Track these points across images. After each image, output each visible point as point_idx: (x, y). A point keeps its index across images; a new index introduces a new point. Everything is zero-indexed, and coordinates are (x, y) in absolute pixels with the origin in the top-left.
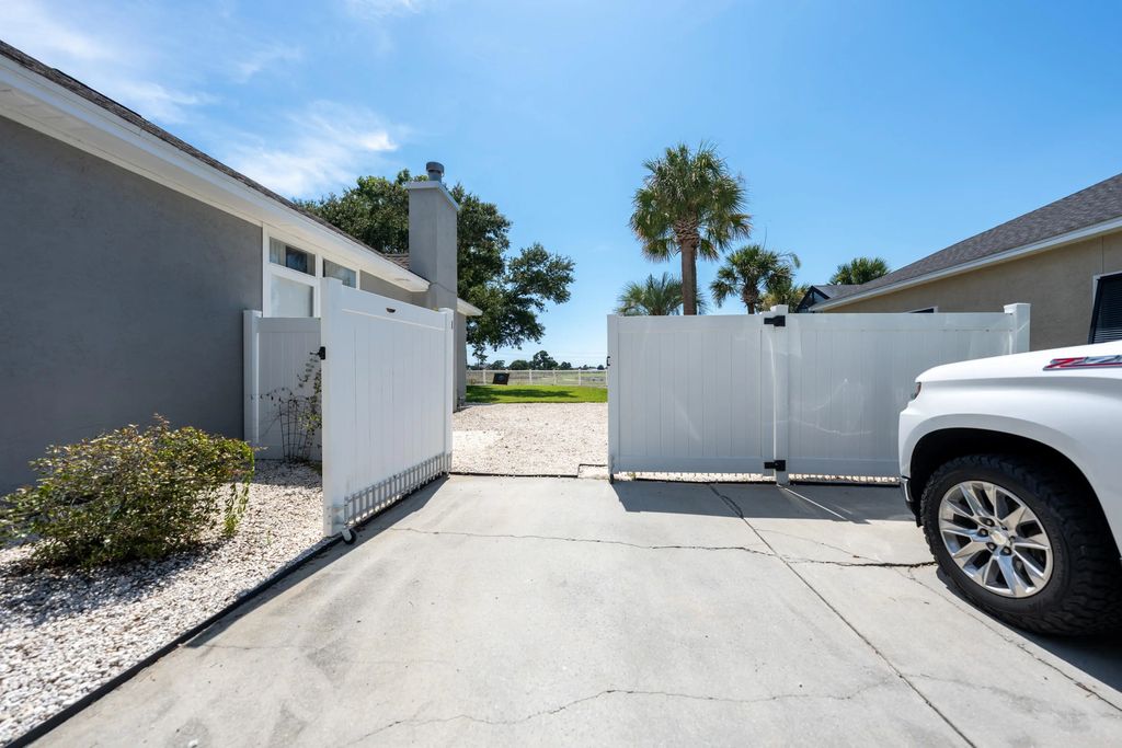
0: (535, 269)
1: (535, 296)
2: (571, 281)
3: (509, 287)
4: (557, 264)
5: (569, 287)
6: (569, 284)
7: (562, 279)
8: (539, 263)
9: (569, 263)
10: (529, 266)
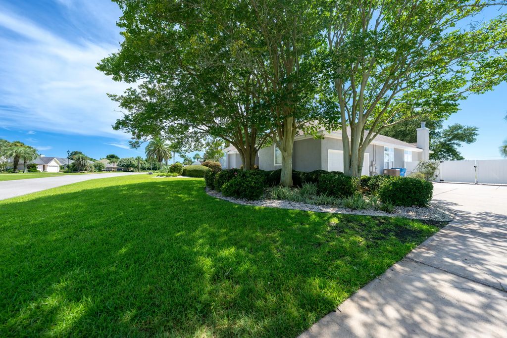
0: (456, 132)
1: (455, 142)
2: (477, 135)
3: (442, 140)
4: (468, 130)
5: (475, 137)
6: (475, 136)
7: (471, 134)
8: (457, 130)
9: (475, 128)
10: (452, 132)
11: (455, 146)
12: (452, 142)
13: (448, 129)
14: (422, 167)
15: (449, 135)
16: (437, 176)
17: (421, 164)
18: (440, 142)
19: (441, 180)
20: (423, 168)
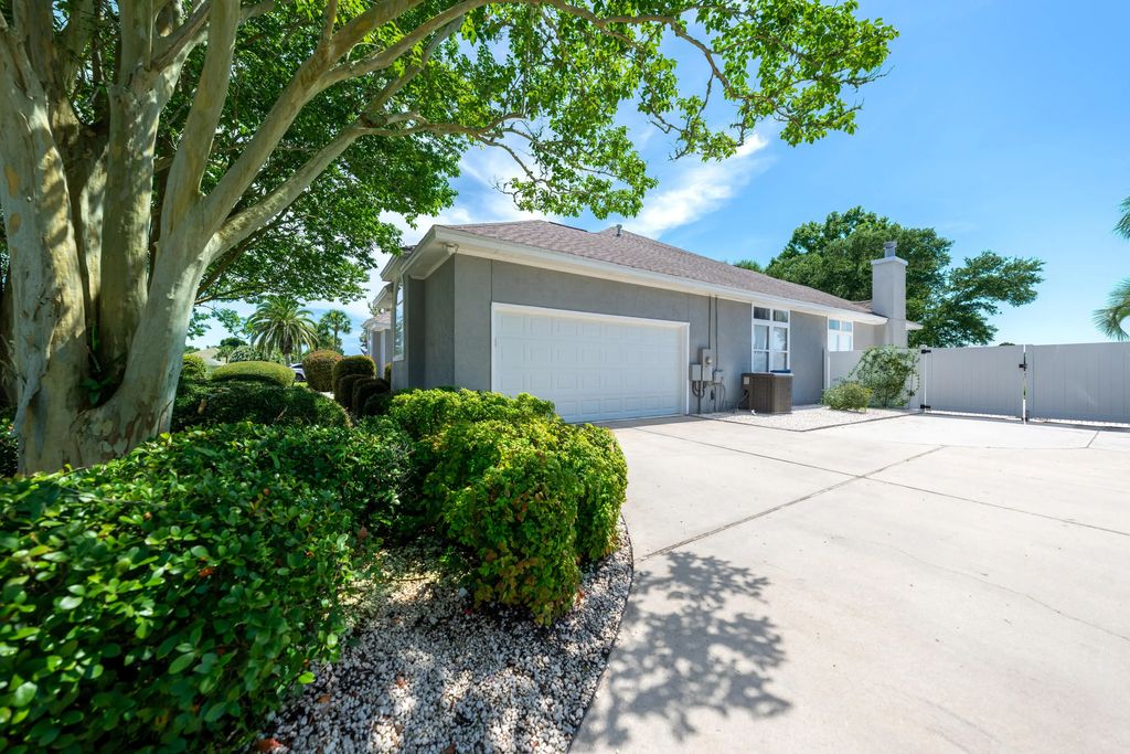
0: (984, 275)
1: (983, 300)
2: (1038, 281)
3: (949, 296)
4: (1016, 267)
5: (1034, 287)
6: (1035, 284)
7: (1023, 280)
8: (989, 269)
9: (1035, 264)
10: (976, 274)
11: (982, 312)
12: (975, 301)
13: (964, 266)
14: (872, 365)
15: (967, 284)
16: (911, 394)
17: (869, 359)
18: (943, 301)
19: (923, 407)
20: (875, 369)
